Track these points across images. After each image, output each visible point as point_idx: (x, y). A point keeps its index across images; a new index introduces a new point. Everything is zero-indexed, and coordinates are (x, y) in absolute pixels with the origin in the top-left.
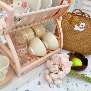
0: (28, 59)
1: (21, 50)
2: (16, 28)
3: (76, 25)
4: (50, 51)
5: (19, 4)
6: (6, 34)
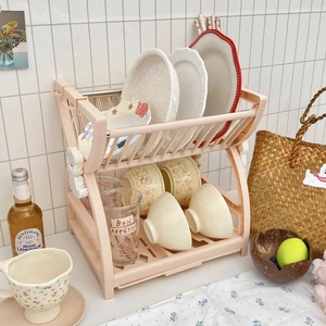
0: (141, 256)
1: (122, 220)
2: (114, 162)
3: (308, 171)
4: (207, 240)
5: (131, 107)
6: (89, 174)
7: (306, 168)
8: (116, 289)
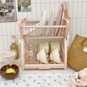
1: (29, 52)
3: (85, 47)
7: (85, 46)
8: (25, 69)
